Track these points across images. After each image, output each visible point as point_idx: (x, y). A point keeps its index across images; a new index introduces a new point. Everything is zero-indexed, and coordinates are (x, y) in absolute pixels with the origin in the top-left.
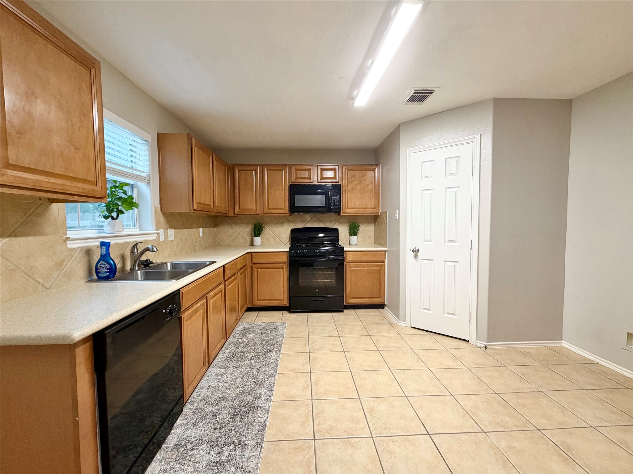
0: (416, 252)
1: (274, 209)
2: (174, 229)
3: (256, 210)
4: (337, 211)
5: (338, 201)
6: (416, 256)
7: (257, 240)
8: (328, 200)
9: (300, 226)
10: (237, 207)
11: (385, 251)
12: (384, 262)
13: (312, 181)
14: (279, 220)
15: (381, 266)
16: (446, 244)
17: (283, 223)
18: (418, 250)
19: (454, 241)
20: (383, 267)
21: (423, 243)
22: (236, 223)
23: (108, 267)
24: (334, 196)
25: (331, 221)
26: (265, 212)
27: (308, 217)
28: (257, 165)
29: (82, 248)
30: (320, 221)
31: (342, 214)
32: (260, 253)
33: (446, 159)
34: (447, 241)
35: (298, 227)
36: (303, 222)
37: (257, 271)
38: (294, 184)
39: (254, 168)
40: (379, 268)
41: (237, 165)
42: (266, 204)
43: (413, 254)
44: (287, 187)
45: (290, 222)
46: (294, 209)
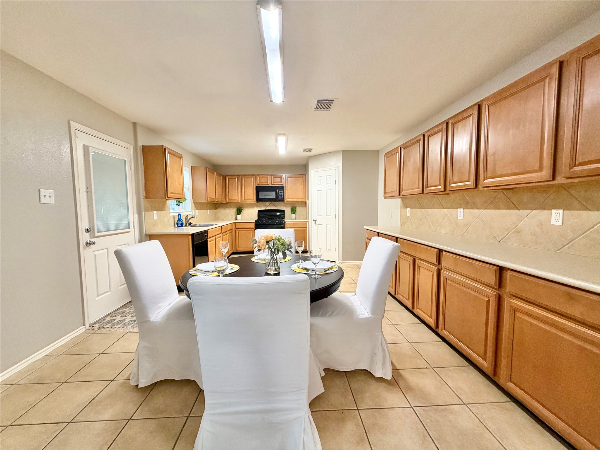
0: (315, 221)
1: (248, 199)
2: (198, 210)
3: (238, 200)
4: (283, 200)
5: (282, 195)
6: (315, 223)
7: (239, 217)
8: (277, 194)
9: (263, 208)
10: (227, 198)
11: (307, 222)
12: (306, 228)
13: (268, 184)
14: (251, 205)
15: (305, 230)
16: (327, 216)
17: (253, 207)
18: (316, 220)
19: (330, 215)
20: (306, 230)
21: (318, 216)
22: (227, 207)
23: (181, 223)
24: (280, 192)
25: (281, 206)
26: (243, 201)
27: (268, 203)
28: (238, 175)
29: (173, 216)
30: (275, 206)
31: (285, 202)
32: (240, 223)
33: (326, 176)
34: (327, 215)
35: (262, 209)
36: (265, 206)
37: (238, 232)
38: (259, 185)
39: (237, 177)
40: (304, 231)
41: (227, 175)
42: (244, 197)
43: (314, 222)
44: (255, 188)
45: (257, 206)
46: (259, 200)
